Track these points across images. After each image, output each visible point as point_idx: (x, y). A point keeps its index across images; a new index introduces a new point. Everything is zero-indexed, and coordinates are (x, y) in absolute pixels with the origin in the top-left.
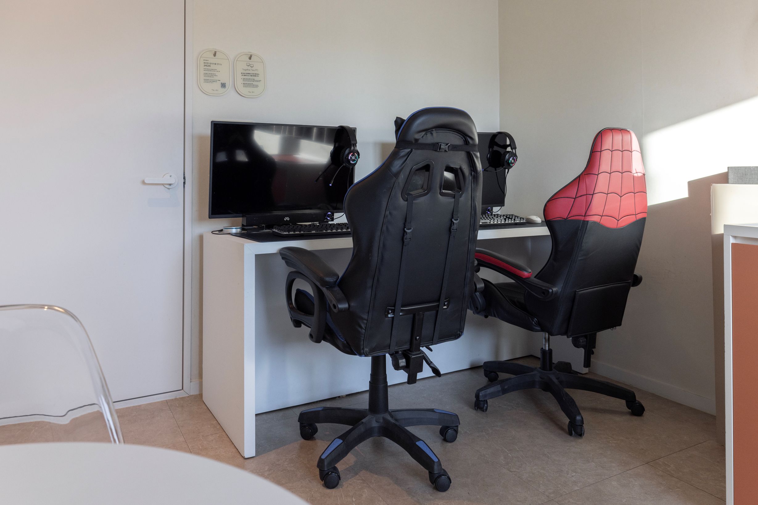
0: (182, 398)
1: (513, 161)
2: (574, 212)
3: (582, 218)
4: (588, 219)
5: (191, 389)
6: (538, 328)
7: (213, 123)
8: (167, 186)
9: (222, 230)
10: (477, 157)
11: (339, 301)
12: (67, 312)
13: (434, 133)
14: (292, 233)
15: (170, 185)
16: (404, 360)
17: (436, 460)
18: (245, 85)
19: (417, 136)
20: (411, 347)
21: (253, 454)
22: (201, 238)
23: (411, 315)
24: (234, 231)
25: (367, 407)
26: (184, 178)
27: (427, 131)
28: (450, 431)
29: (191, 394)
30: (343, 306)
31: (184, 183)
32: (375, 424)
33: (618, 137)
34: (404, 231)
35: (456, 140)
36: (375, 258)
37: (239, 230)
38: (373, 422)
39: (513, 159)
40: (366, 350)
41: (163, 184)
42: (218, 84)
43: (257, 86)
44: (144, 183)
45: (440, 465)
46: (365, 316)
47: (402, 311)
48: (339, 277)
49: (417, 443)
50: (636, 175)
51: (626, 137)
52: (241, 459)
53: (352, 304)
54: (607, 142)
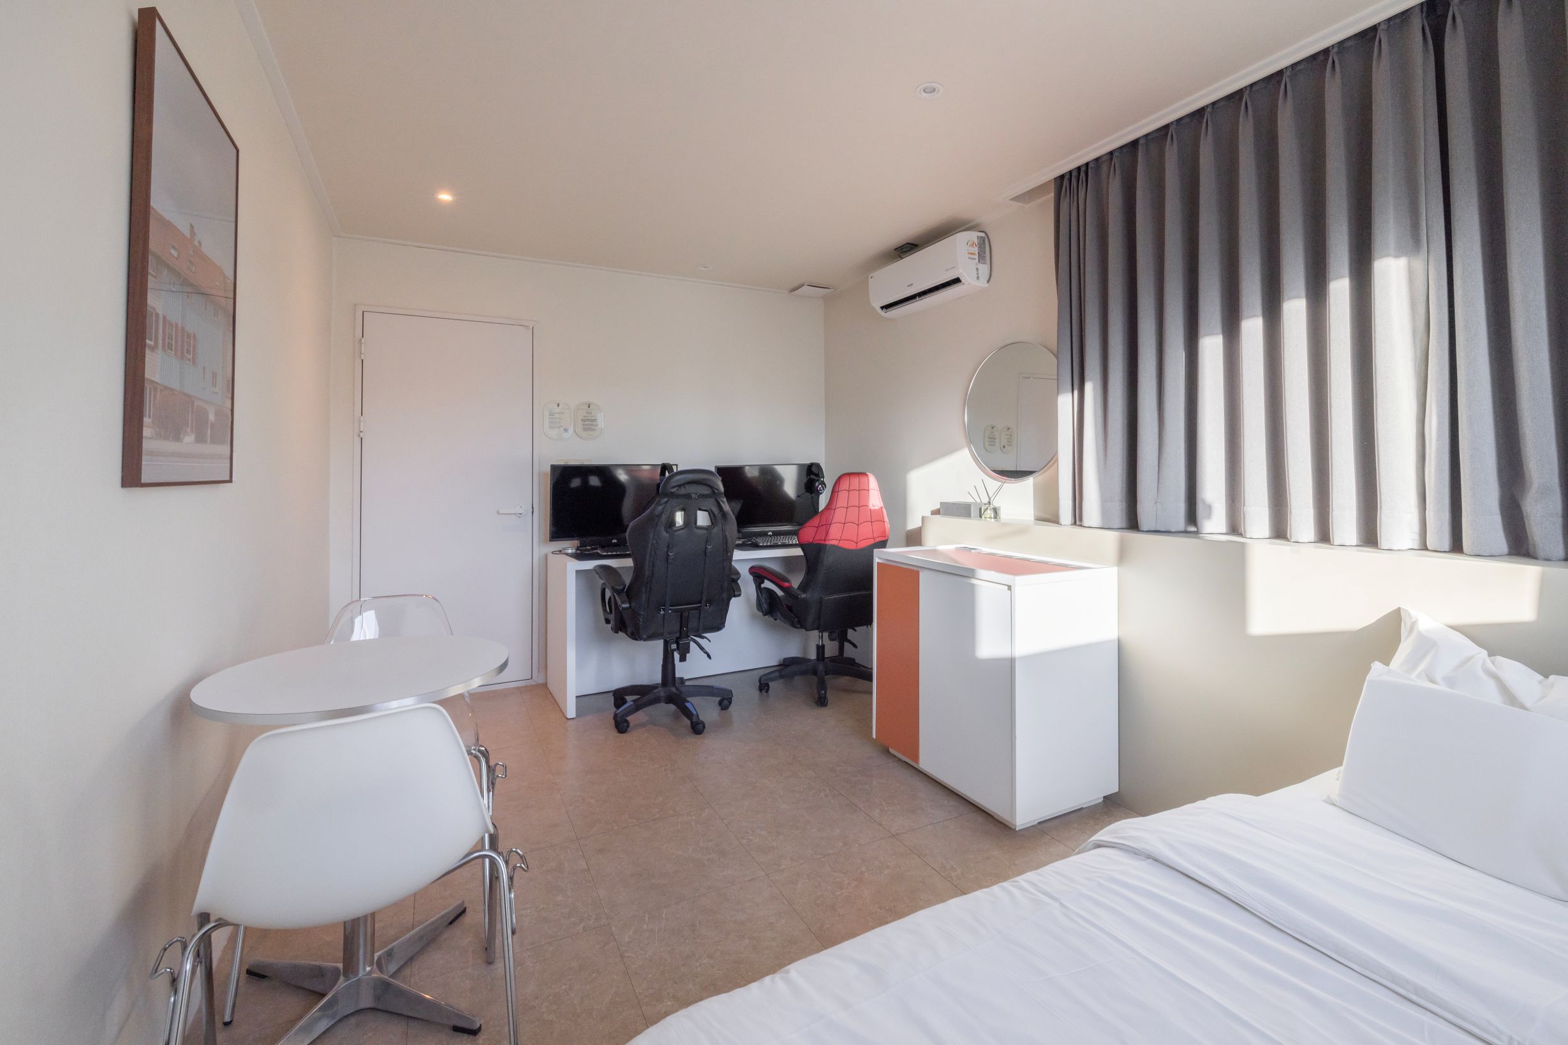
0: (532, 685)
1: (822, 489)
2: (816, 538)
3: (822, 542)
4: (827, 543)
5: (538, 679)
6: (799, 626)
7: (552, 466)
8: (519, 515)
9: (560, 551)
10: (723, 502)
11: (623, 602)
12: (434, 598)
13: (687, 486)
14: (610, 553)
15: (521, 514)
16: (675, 645)
17: (695, 713)
18: (585, 430)
19: (673, 490)
20: (680, 635)
21: (574, 715)
22: (546, 556)
23: (679, 614)
24: (570, 551)
25: (660, 682)
26: (533, 508)
27: (680, 486)
28: (726, 702)
29: (539, 682)
30: (626, 605)
31: (533, 512)
32: (662, 694)
33: (855, 481)
34: (668, 554)
35: (705, 491)
36: (647, 573)
37: (574, 551)
38: (661, 692)
39: (822, 486)
40: (645, 636)
41: (515, 514)
42: (562, 429)
43: (595, 430)
44: (498, 513)
45: (698, 717)
46: (642, 613)
47: (670, 610)
48: (625, 586)
49: (686, 704)
50: (873, 508)
51: (863, 479)
52: (565, 720)
53: (633, 605)
54: (845, 484)
